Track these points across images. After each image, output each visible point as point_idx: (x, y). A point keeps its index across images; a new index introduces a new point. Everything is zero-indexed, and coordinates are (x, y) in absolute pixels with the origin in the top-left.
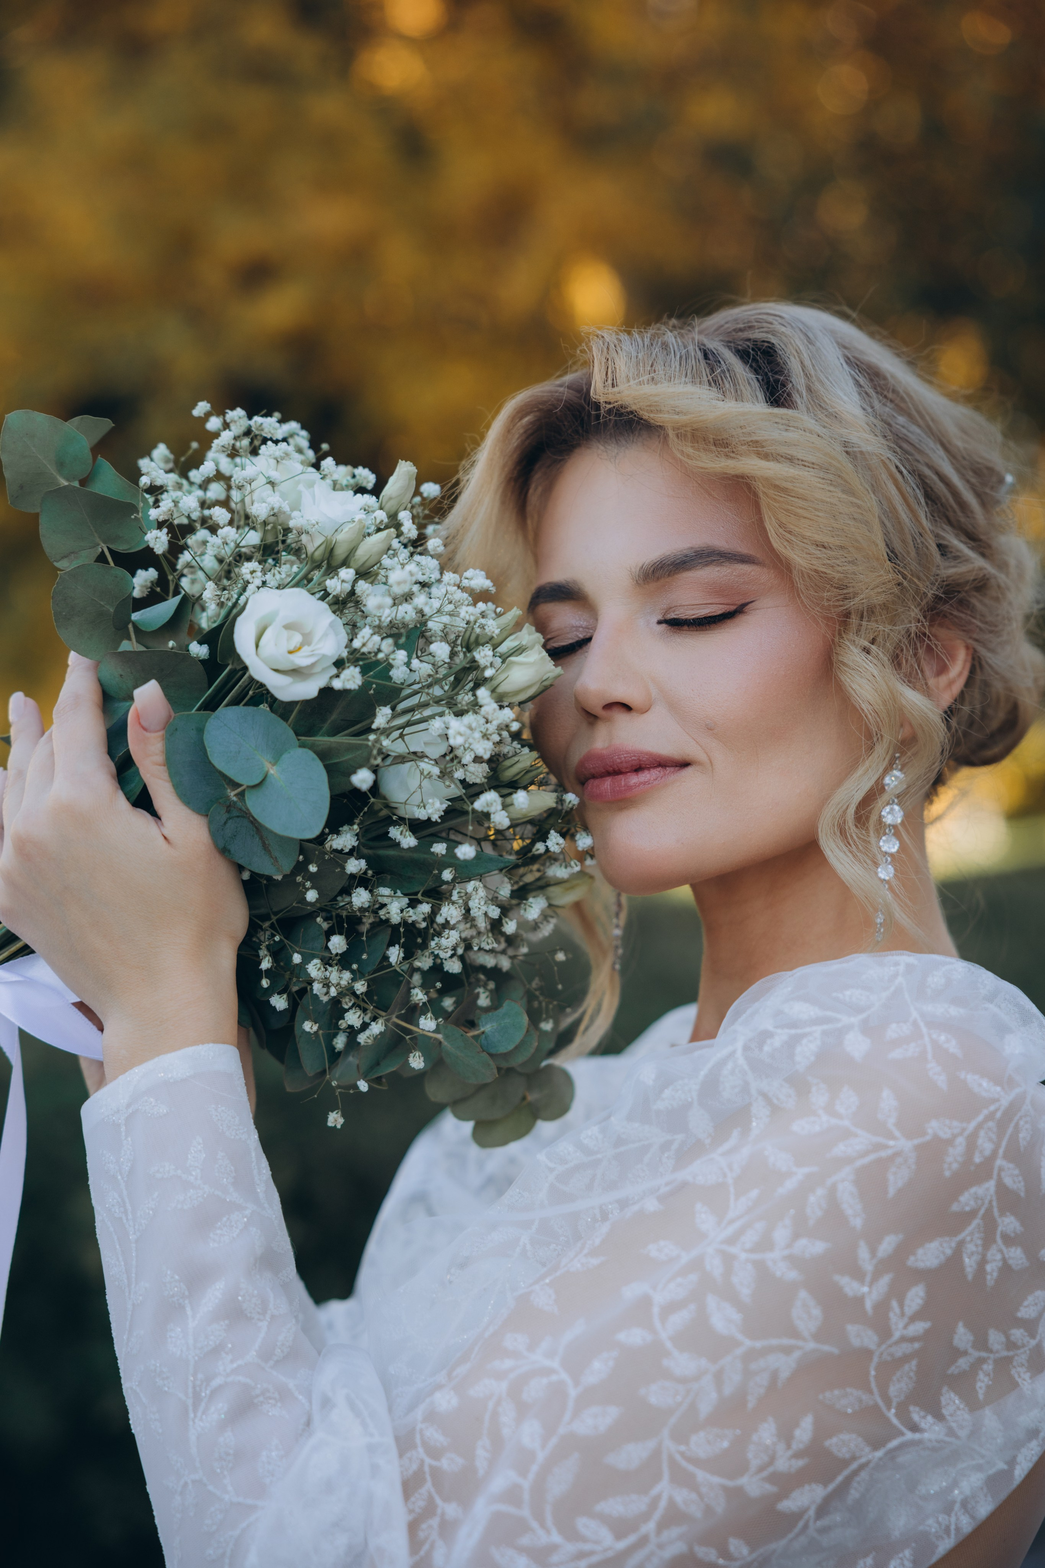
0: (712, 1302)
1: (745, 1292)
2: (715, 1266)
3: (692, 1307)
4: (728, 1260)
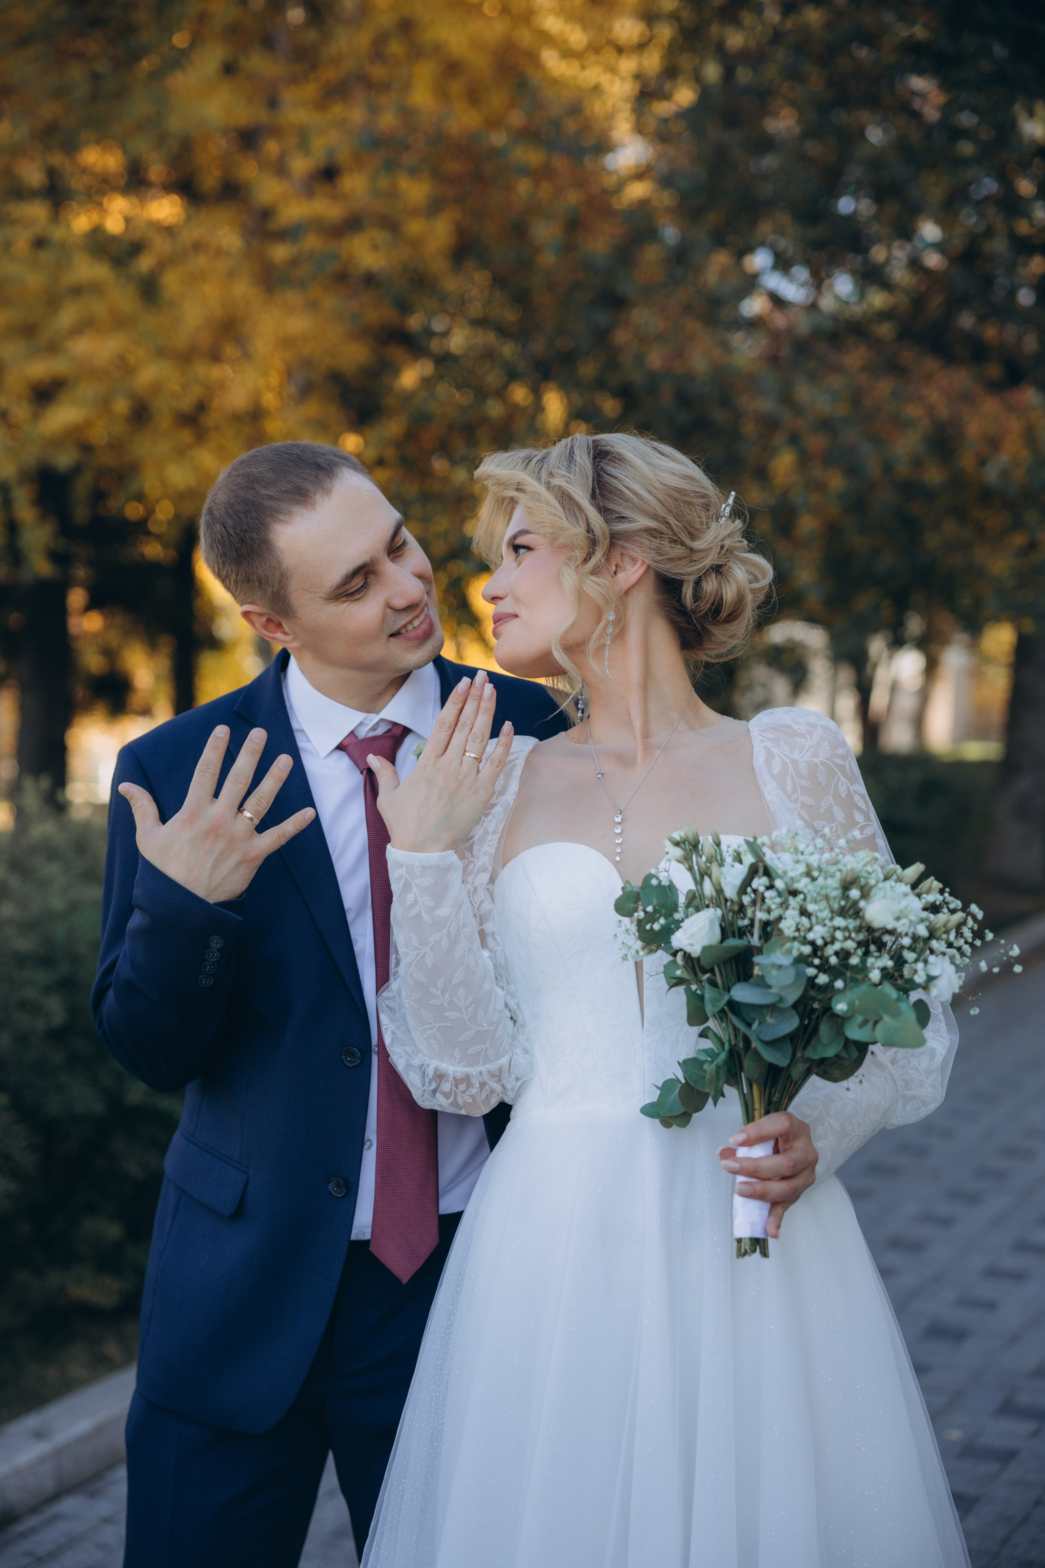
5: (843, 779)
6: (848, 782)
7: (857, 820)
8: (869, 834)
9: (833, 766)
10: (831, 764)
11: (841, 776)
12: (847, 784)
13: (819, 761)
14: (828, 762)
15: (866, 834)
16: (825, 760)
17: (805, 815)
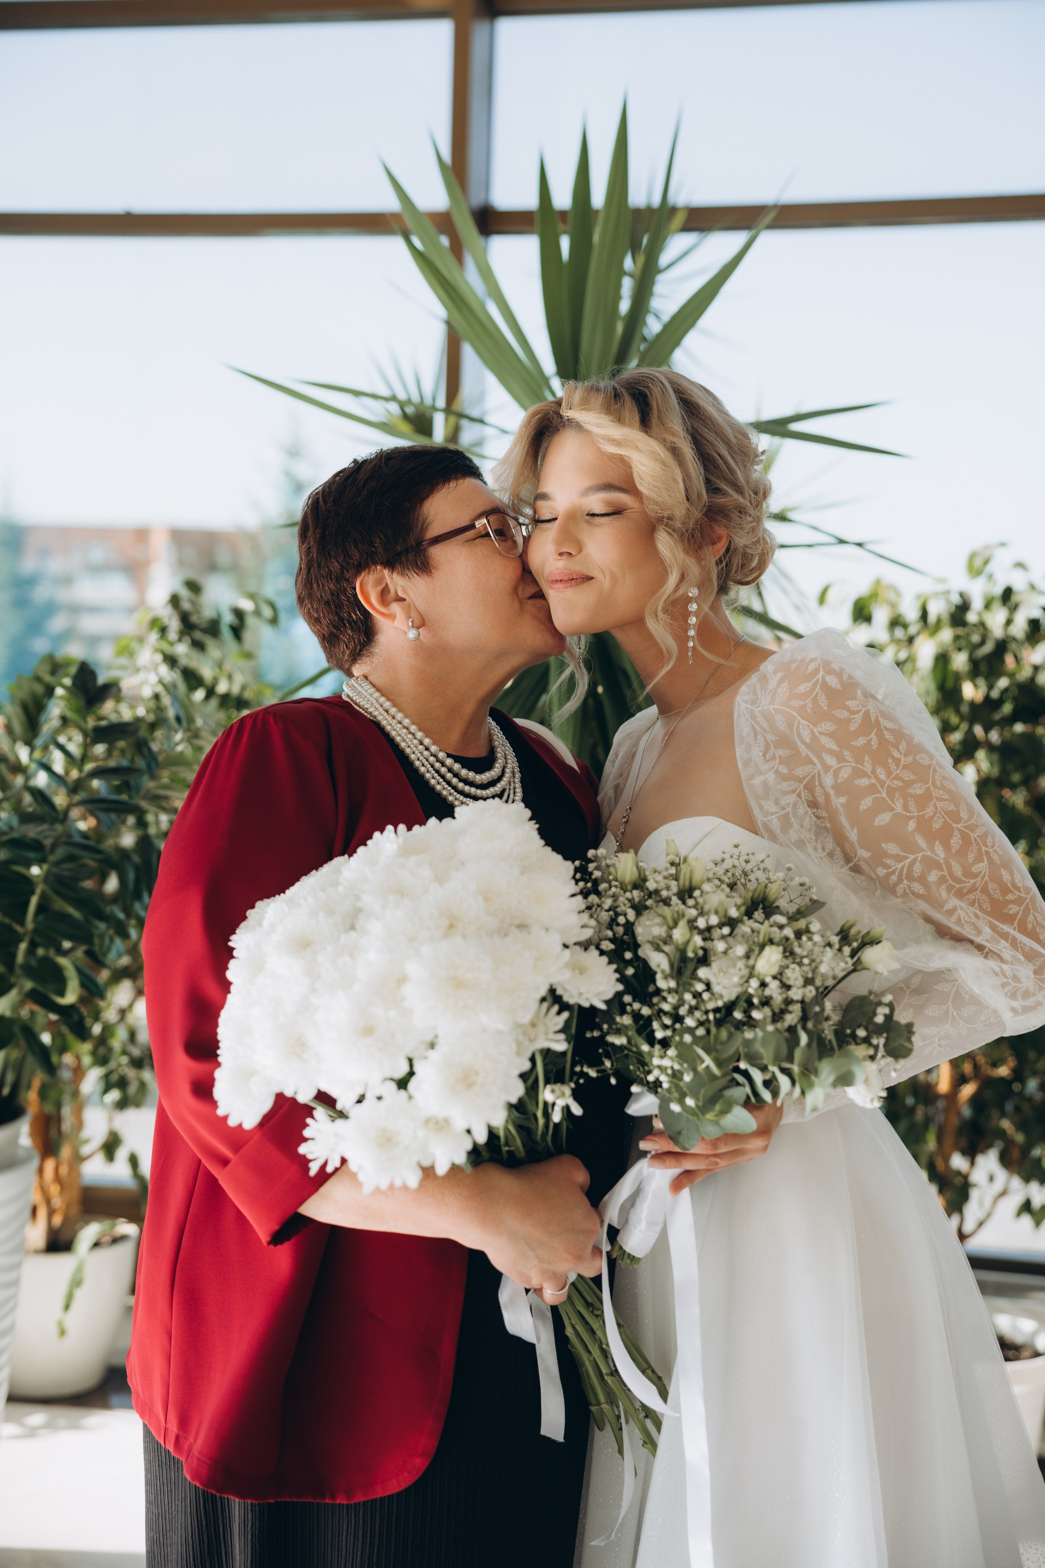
1: (912, 777)
2: (897, 783)
4: (897, 777)
6: (810, 725)
17: (784, 770)
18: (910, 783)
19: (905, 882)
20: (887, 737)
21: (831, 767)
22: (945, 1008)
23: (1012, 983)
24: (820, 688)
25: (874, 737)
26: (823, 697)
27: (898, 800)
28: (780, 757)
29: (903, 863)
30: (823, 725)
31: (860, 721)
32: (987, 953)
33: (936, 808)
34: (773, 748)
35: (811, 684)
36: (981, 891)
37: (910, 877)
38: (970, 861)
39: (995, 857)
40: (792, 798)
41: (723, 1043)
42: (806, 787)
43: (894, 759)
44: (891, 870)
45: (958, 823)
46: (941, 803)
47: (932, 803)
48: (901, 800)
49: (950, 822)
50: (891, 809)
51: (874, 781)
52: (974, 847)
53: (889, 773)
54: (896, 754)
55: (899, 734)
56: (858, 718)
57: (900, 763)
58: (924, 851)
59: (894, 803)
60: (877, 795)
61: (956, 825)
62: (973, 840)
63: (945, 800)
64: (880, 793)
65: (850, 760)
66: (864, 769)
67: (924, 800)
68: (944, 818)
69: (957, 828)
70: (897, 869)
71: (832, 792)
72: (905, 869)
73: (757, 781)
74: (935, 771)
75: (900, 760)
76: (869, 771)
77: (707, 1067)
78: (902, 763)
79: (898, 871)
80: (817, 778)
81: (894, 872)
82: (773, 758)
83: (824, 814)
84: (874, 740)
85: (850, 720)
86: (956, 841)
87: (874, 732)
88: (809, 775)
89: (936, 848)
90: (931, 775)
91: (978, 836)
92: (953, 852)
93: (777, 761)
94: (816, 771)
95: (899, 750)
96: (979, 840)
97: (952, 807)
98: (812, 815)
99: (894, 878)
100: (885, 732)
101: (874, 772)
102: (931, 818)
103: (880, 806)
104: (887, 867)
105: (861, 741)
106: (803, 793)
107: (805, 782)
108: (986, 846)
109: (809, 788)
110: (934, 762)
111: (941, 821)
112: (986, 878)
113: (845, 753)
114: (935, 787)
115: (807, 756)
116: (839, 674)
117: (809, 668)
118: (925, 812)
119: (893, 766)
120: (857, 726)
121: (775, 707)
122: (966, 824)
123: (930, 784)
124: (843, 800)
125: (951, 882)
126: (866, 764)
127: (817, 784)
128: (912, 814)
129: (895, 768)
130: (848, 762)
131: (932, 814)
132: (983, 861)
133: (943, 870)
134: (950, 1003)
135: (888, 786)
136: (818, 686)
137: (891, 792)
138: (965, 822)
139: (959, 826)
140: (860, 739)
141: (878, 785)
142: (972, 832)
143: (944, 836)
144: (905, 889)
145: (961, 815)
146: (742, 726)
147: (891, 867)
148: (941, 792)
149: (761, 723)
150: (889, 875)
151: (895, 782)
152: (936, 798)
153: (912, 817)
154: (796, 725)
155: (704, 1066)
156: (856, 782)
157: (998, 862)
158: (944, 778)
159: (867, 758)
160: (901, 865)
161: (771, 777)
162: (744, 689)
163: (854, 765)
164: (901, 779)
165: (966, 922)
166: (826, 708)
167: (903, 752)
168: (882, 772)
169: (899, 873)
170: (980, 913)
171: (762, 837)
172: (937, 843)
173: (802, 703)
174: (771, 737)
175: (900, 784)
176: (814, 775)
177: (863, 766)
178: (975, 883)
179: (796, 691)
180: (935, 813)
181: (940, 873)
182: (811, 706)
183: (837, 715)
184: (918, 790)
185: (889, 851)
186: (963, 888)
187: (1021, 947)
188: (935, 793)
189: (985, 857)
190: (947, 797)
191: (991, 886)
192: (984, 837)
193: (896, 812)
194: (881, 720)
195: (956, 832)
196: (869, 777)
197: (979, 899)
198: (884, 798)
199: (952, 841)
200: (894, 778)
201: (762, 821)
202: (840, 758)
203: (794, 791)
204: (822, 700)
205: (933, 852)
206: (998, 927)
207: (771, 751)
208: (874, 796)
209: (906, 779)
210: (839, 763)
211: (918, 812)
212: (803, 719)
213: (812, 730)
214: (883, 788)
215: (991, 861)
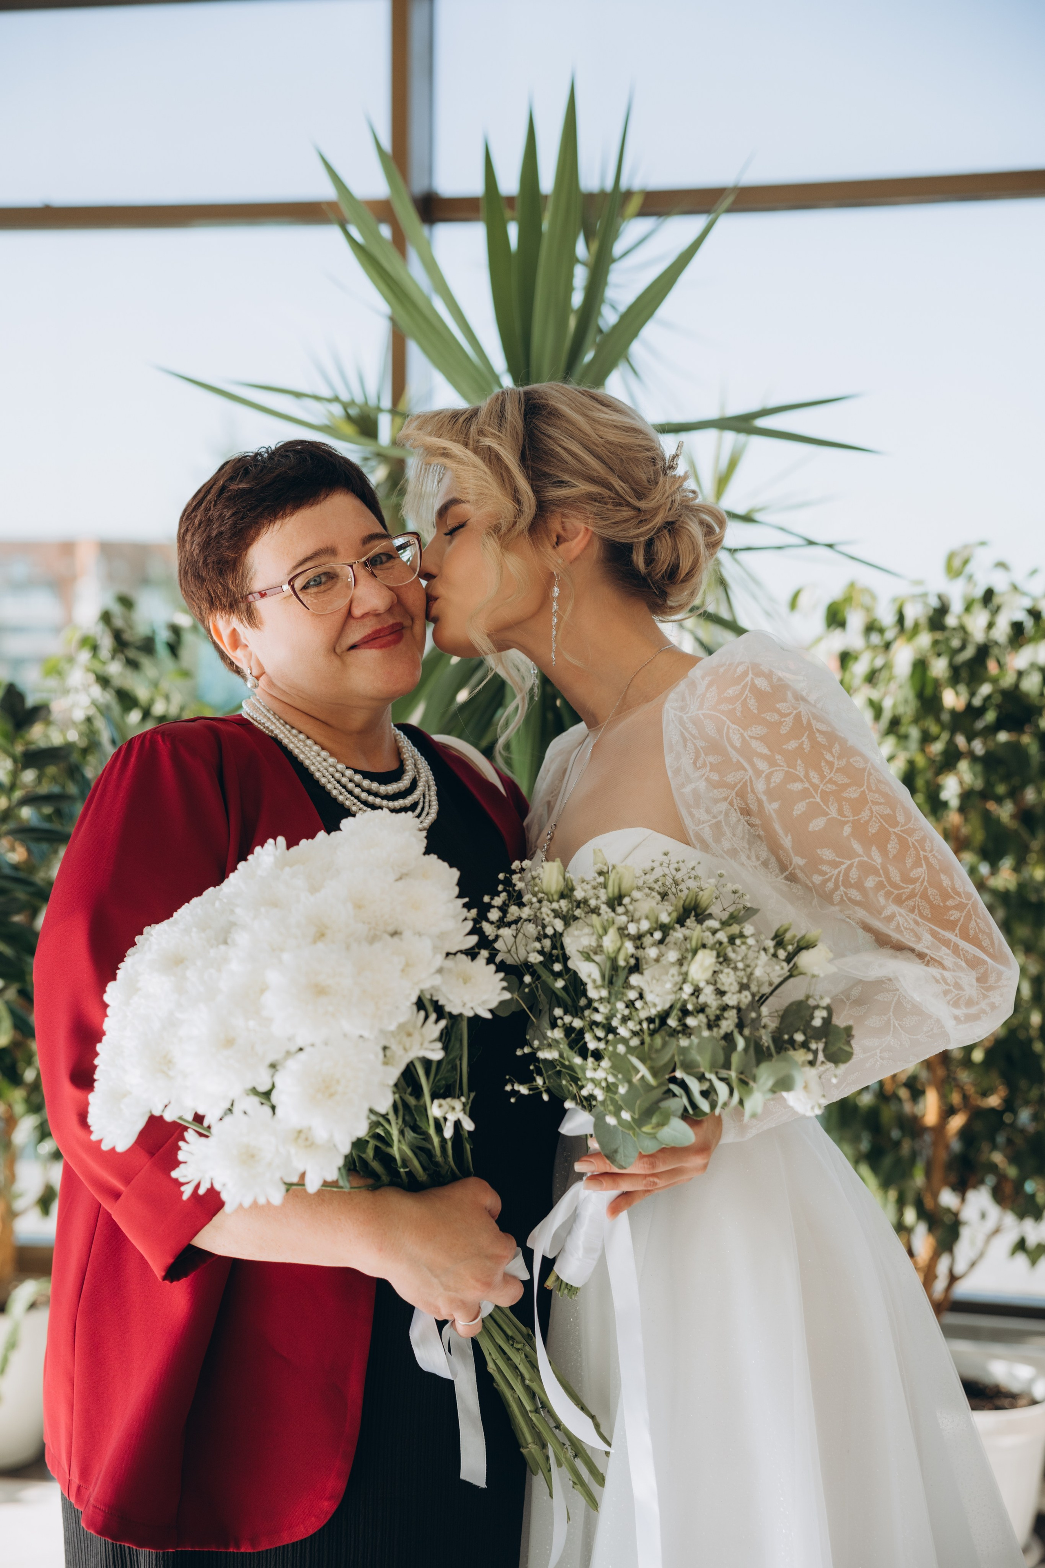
0: (845, 795)
1: (846, 780)
2: (831, 787)
3: (844, 803)
4: (831, 781)
5: (734, 726)
6: (740, 729)
7: (761, 769)
8: (778, 781)
9: (719, 715)
10: (717, 714)
11: (731, 724)
12: (739, 730)
13: (703, 715)
14: (712, 712)
15: (775, 782)
16: (708, 712)
17: (715, 777)
18: (844, 787)
19: (842, 888)
20: (819, 739)
21: (763, 772)
22: (886, 1019)
23: (954, 990)
24: (749, 691)
25: (806, 740)
26: (753, 700)
27: (832, 804)
28: (711, 763)
29: (839, 869)
30: (753, 729)
31: (791, 724)
32: (928, 961)
33: (872, 812)
34: (703, 755)
35: (739, 687)
36: (921, 897)
37: (847, 884)
38: (908, 866)
39: (934, 862)
40: (724, 806)
41: (657, 1051)
42: (738, 795)
43: (827, 761)
44: (827, 877)
45: (894, 828)
46: (877, 807)
47: (867, 807)
48: (836, 805)
49: (887, 826)
50: (826, 814)
51: (807, 785)
52: (912, 851)
53: (822, 777)
54: (829, 757)
55: (832, 737)
56: (789, 720)
57: (833, 767)
58: (860, 856)
59: (828, 808)
60: (811, 800)
61: (893, 830)
62: (911, 844)
63: (881, 804)
64: (814, 797)
65: (782, 764)
66: (797, 773)
67: (859, 804)
68: (880, 822)
69: (894, 832)
70: (833, 875)
71: (764, 798)
72: (841, 875)
73: (688, 789)
74: (870, 774)
75: (833, 763)
76: (802, 775)
77: (643, 1077)
78: (836, 766)
79: (834, 877)
80: (749, 784)
81: (830, 879)
82: (704, 765)
83: (757, 821)
84: (806, 743)
85: (781, 723)
86: (893, 846)
87: (806, 735)
88: (740, 781)
89: (873, 854)
90: (866, 778)
91: (916, 840)
92: (891, 857)
93: (708, 768)
94: (748, 777)
95: (832, 754)
96: (916, 844)
97: (888, 811)
98: (745, 823)
99: (830, 885)
100: (817, 735)
101: (807, 776)
102: (867, 822)
103: (814, 811)
104: (823, 873)
105: (792, 745)
106: (735, 801)
107: (737, 789)
108: (925, 851)
109: (742, 795)
110: (869, 765)
111: (877, 825)
112: (925, 883)
113: (777, 757)
114: (870, 790)
115: (738, 761)
116: (769, 676)
117: (738, 670)
118: (860, 816)
119: (826, 770)
120: (788, 729)
121: (704, 712)
122: (903, 828)
123: (865, 787)
124: (776, 805)
125: (889, 888)
126: (798, 768)
127: (749, 790)
128: (847, 819)
129: (829, 772)
130: (780, 766)
131: (867, 818)
132: (922, 866)
133: (880, 876)
134: (891, 1014)
135: (822, 789)
136: (748, 689)
137: (825, 796)
138: (902, 826)
139: (896, 830)
140: (791, 742)
141: (811, 789)
142: (910, 837)
143: (880, 840)
144: (842, 896)
145: (898, 819)
146: (671, 733)
147: (827, 874)
148: (877, 795)
149: (690, 729)
150: (825, 882)
151: (829, 786)
152: (872, 801)
153: (848, 822)
154: (725, 729)
155: (639, 1076)
156: (788, 786)
157: (937, 867)
158: (880, 781)
159: (799, 762)
160: (836, 871)
161: (702, 785)
162: (672, 695)
163: (786, 769)
164: (835, 783)
165: (905, 928)
166: (755, 711)
167: (836, 755)
168: (815, 776)
169: (835, 880)
170: (920, 920)
171: (694, 847)
172: (874, 848)
173: (731, 707)
174: (701, 744)
175: (834, 788)
176: (746, 781)
177: (796, 770)
178: (914, 889)
179: (725, 695)
180: (871, 817)
181: (877, 879)
182: (740, 710)
183: (768, 718)
184: (853, 793)
185: (824, 857)
186: (902, 894)
187: (964, 954)
188: (870, 796)
189: (923, 862)
190: (882, 801)
191: (930, 891)
192: (922, 841)
193: (830, 816)
194: (813, 722)
195: (893, 837)
196: (802, 781)
197: (918, 905)
198: (818, 803)
199: (889, 846)
200: (827, 782)
201: (693, 830)
202: (772, 763)
203: (725, 799)
204: (752, 703)
205: (870, 857)
206: (939, 933)
207: (701, 759)
208: (807, 801)
209: (840, 782)
210: (770, 767)
211: (853, 817)
212: (733, 723)
213: (742, 734)
214: (816, 792)
215: (930, 866)
